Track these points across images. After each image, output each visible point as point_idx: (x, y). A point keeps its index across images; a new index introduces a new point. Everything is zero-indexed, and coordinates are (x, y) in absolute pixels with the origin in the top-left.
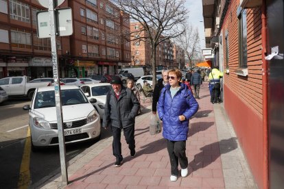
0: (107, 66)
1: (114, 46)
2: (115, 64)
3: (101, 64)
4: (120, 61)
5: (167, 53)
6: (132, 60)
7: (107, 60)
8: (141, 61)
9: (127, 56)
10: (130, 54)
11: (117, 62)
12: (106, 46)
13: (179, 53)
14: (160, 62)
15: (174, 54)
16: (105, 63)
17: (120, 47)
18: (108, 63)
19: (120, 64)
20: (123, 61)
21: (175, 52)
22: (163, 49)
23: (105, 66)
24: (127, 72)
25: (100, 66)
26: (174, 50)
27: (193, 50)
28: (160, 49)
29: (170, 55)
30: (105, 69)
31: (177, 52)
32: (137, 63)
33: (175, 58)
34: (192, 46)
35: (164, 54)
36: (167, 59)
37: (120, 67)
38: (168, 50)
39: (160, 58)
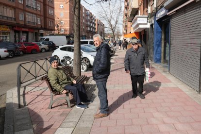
0: (27, 33)
1: (35, 12)
2: (37, 31)
3: (17, 29)
4: (41, 28)
5: (90, 26)
6: (56, 28)
7: (25, 26)
8: (65, 30)
9: (49, 24)
10: (54, 23)
12: (24, 11)
13: (100, 26)
14: (83, 33)
15: (96, 27)
16: (24, 29)
17: (42, 14)
18: (27, 30)
19: (42, 31)
20: (45, 29)
21: (96, 25)
22: (87, 21)
23: (24, 32)
24: (48, 40)
25: (16, 32)
26: (96, 23)
28: (84, 22)
29: (92, 27)
30: (23, 37)
31: (98, 24)
32: (62, 32)
33: (96, 30)
35: (87, 26)
36: (90, 31)
37: (42, 35)
38: (91, 22)
39: (84, 29)
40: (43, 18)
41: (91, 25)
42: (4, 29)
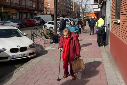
0: (26, 13)
2: (32, 12)
3: (20, 11)
4: (35, 10)
6: (45, 9)
7: (26, 9)
8: (51, 11)
9: (41, 7)
10: (43, 6)
11: (34, 11)
13: (77, 7)
14: (64, 12)
15: (74, 8)
16: (25, 11)
17: (36, 0)
18: (27, 11)
19: (36, 12)
20: (38, 10)
22: (67, 4)
23: (24, 13)
24: (40, 18)
25: (20, 12)
26: (73, 5)
27: (86, 5)
28: (64, 4)
30: (24, 16)
31: (75, 6)
32: (49, 12)
33: (74, 10)
34: (85, 3)
35: (67, 7)
36: (69, 11)
37: (36, 14)
38: (70, 4)
39: (64, 10)
40: (36, 3)
41: (70, 7)
42: (14, 11)
